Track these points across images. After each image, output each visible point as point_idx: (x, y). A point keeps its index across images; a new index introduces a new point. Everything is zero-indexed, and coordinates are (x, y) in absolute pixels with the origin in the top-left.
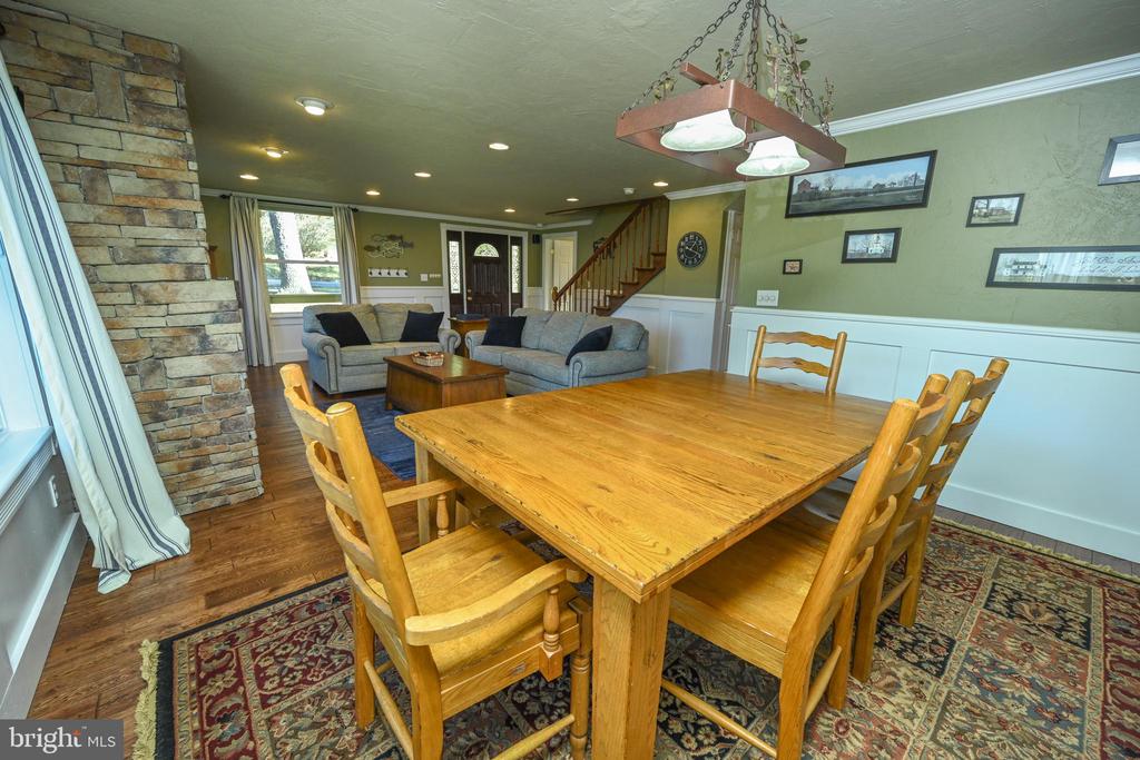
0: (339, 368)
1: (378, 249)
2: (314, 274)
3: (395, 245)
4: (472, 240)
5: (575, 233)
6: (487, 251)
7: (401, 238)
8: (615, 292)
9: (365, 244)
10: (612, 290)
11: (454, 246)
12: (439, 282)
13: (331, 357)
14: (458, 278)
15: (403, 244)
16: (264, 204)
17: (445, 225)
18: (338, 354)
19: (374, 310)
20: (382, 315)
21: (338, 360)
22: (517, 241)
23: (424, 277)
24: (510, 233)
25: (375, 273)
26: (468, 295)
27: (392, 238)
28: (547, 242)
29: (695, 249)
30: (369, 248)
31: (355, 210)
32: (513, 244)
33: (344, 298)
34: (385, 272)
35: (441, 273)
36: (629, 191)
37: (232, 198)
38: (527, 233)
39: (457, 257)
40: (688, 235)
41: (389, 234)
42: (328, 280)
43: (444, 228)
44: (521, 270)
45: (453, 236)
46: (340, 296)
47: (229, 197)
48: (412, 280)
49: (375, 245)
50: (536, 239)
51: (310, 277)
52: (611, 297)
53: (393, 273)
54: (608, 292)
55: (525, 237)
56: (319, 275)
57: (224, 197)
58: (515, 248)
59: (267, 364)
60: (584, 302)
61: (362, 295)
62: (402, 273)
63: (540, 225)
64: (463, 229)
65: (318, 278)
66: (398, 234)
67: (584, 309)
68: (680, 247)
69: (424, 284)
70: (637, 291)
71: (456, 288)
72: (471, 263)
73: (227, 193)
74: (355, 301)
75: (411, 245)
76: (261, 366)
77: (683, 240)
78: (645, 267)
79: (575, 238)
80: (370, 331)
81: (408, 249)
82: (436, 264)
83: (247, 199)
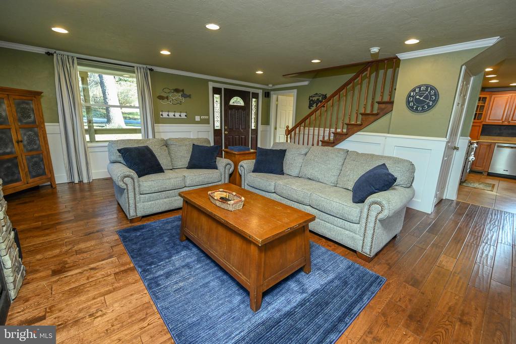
0: (138, 196)
1: (167, 98)
2: (128, 116)
3: (178, 96)
4: (229, 94)
5: (295, 91)
6: (237, 101)
7: (183, 91)
8: (339, 130)
9: (158, 95)
10: (336, 129)
11: (217, 97)
12: (207, 122)
13: (130, 188)
14: (219, 119)
15: (184, 96)
16: (82, 61)
17: (211, 83)
18: (136, 184)
19: (166, 144)
20: (172, 148)
21: (137, 189)
22: (256, 96)
23: (197, 118)
24: (252, 90)
25: (165, 115)
26: (225, 130)
27: (177, 91)
28: (274, 97)
29: (426, 97)
30: (161, 98)
31: (151, 70)
32: (253, 97)
33: (143, 131)
34: (171, 114)
35: (208, 115)
36: (375, 50)
37: (55, 55)
38: (262, 91)
39: (219, 105)
40: (419, 87)
41: (174, 88)
42: (135, 119)
43: (211, 85)
44: (257, 114)
45: (217, 91)
46: (140, 130)
47: (52, 54)
48: (189, 120)
49: (165, 95)
50: (267, 95)
51: (125, 118)
52: (335, 134)
53: (177, 115)
54: (333, 130)
55: (260, 92)
56: (131, 116)
57: (48, 54)
58: (254, 100)
59: (85, 181)
60: (311, 137)
61: (156, 131)
62: (183, 115)
63: (271, 85)
64: (223, 86)
65: (130, 119)
66: (181, 89)
67: (310, 143)
68: (409, 96)
69: (198, 123)
70: (359, 130)
71: (218, 125)
72: (228, 109)
73: (51, 51)
74: (151, 137)
75: (189, 96)
76: (81, 182)
77: (414, 90)
78: (368, 111)
79: (296, 94)
80: (163, 161)
81: (188, 98)
82: (206, 110)
83: (68, 56)
